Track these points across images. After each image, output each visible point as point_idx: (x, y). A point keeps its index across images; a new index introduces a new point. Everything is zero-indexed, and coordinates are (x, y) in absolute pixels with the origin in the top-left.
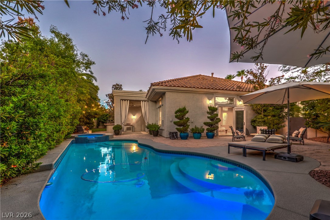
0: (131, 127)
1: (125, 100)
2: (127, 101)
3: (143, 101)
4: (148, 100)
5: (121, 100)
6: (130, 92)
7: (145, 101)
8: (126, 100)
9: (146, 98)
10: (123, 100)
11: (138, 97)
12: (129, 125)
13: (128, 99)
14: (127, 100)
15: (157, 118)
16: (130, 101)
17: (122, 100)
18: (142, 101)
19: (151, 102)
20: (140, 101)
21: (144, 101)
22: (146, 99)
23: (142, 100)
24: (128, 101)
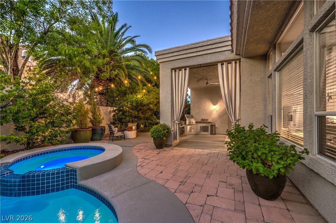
0: (209, 125)
1: (180, 69)
2: (185, 70)
3: (222, 64)
4: (238, 57)
5: (172, 69)
6: (190, 47)
7: (229, 62)
8: (183, 67)
9: (233, 52)
10: (175, 69)
11: (209, 56)
12: (204, 123)
13: (186, 65)
14: (185, 68)
15: (270, 108)
16: (192, 68)
17: (173, 71)
18: (219, 65)
19: (248, 60)
20: (214, 65)
21: (225, 61)
22: (232, 56)
23: (219, 62)
24: (188, 69)
